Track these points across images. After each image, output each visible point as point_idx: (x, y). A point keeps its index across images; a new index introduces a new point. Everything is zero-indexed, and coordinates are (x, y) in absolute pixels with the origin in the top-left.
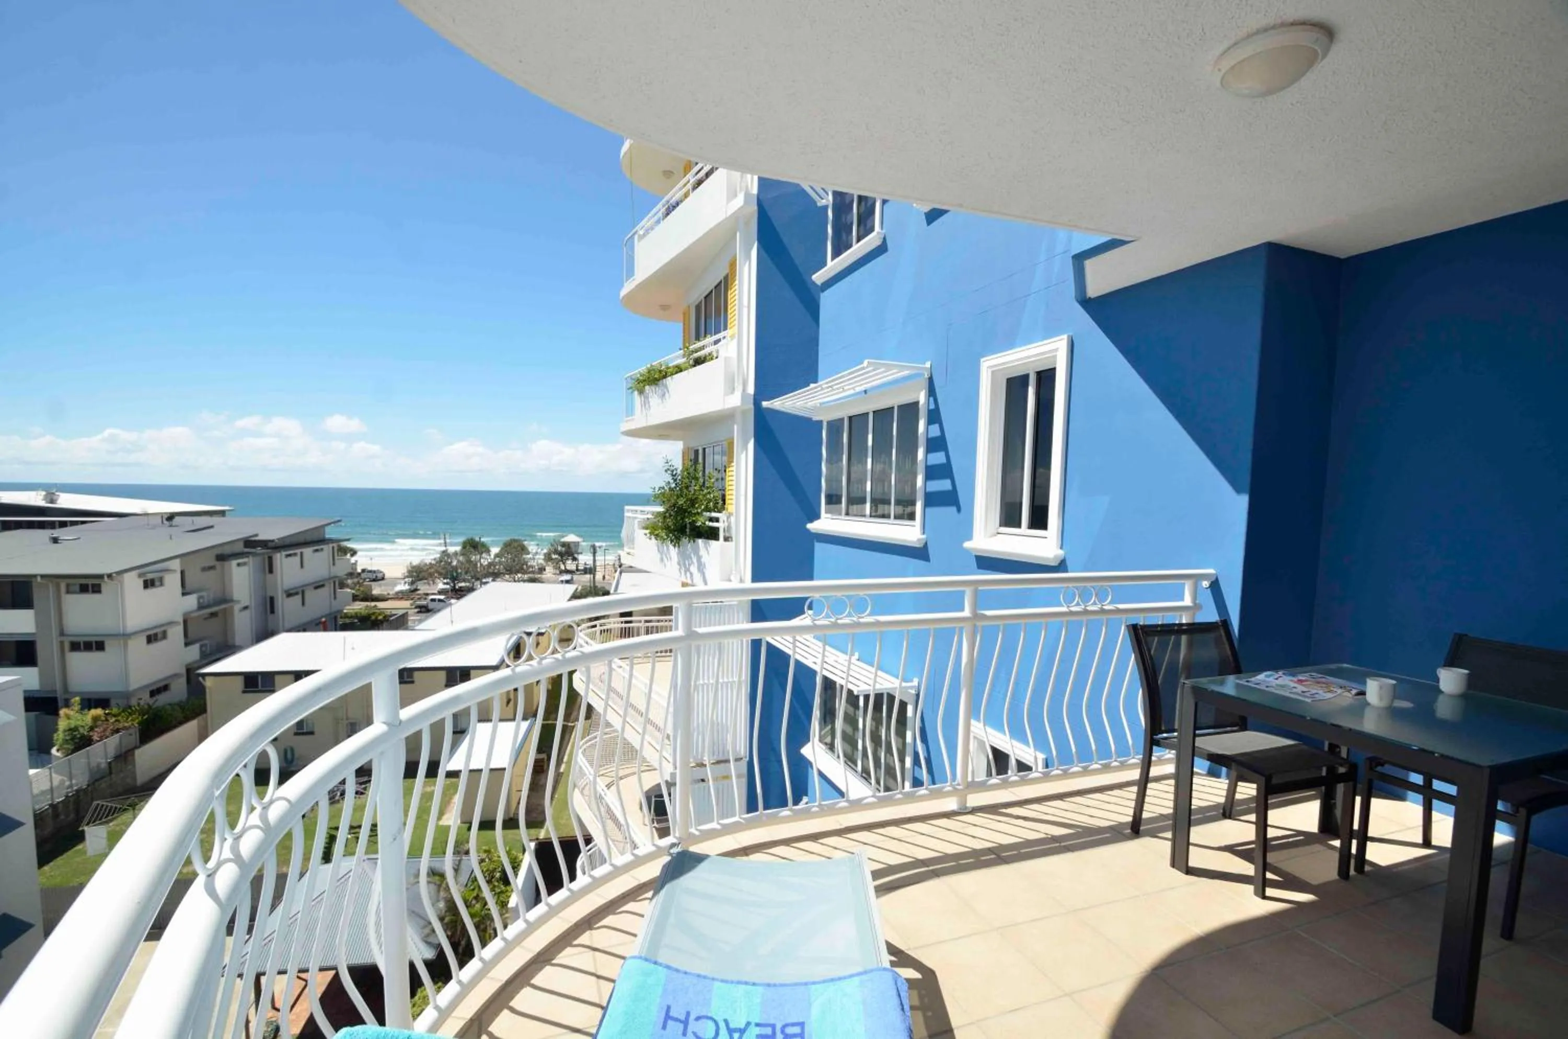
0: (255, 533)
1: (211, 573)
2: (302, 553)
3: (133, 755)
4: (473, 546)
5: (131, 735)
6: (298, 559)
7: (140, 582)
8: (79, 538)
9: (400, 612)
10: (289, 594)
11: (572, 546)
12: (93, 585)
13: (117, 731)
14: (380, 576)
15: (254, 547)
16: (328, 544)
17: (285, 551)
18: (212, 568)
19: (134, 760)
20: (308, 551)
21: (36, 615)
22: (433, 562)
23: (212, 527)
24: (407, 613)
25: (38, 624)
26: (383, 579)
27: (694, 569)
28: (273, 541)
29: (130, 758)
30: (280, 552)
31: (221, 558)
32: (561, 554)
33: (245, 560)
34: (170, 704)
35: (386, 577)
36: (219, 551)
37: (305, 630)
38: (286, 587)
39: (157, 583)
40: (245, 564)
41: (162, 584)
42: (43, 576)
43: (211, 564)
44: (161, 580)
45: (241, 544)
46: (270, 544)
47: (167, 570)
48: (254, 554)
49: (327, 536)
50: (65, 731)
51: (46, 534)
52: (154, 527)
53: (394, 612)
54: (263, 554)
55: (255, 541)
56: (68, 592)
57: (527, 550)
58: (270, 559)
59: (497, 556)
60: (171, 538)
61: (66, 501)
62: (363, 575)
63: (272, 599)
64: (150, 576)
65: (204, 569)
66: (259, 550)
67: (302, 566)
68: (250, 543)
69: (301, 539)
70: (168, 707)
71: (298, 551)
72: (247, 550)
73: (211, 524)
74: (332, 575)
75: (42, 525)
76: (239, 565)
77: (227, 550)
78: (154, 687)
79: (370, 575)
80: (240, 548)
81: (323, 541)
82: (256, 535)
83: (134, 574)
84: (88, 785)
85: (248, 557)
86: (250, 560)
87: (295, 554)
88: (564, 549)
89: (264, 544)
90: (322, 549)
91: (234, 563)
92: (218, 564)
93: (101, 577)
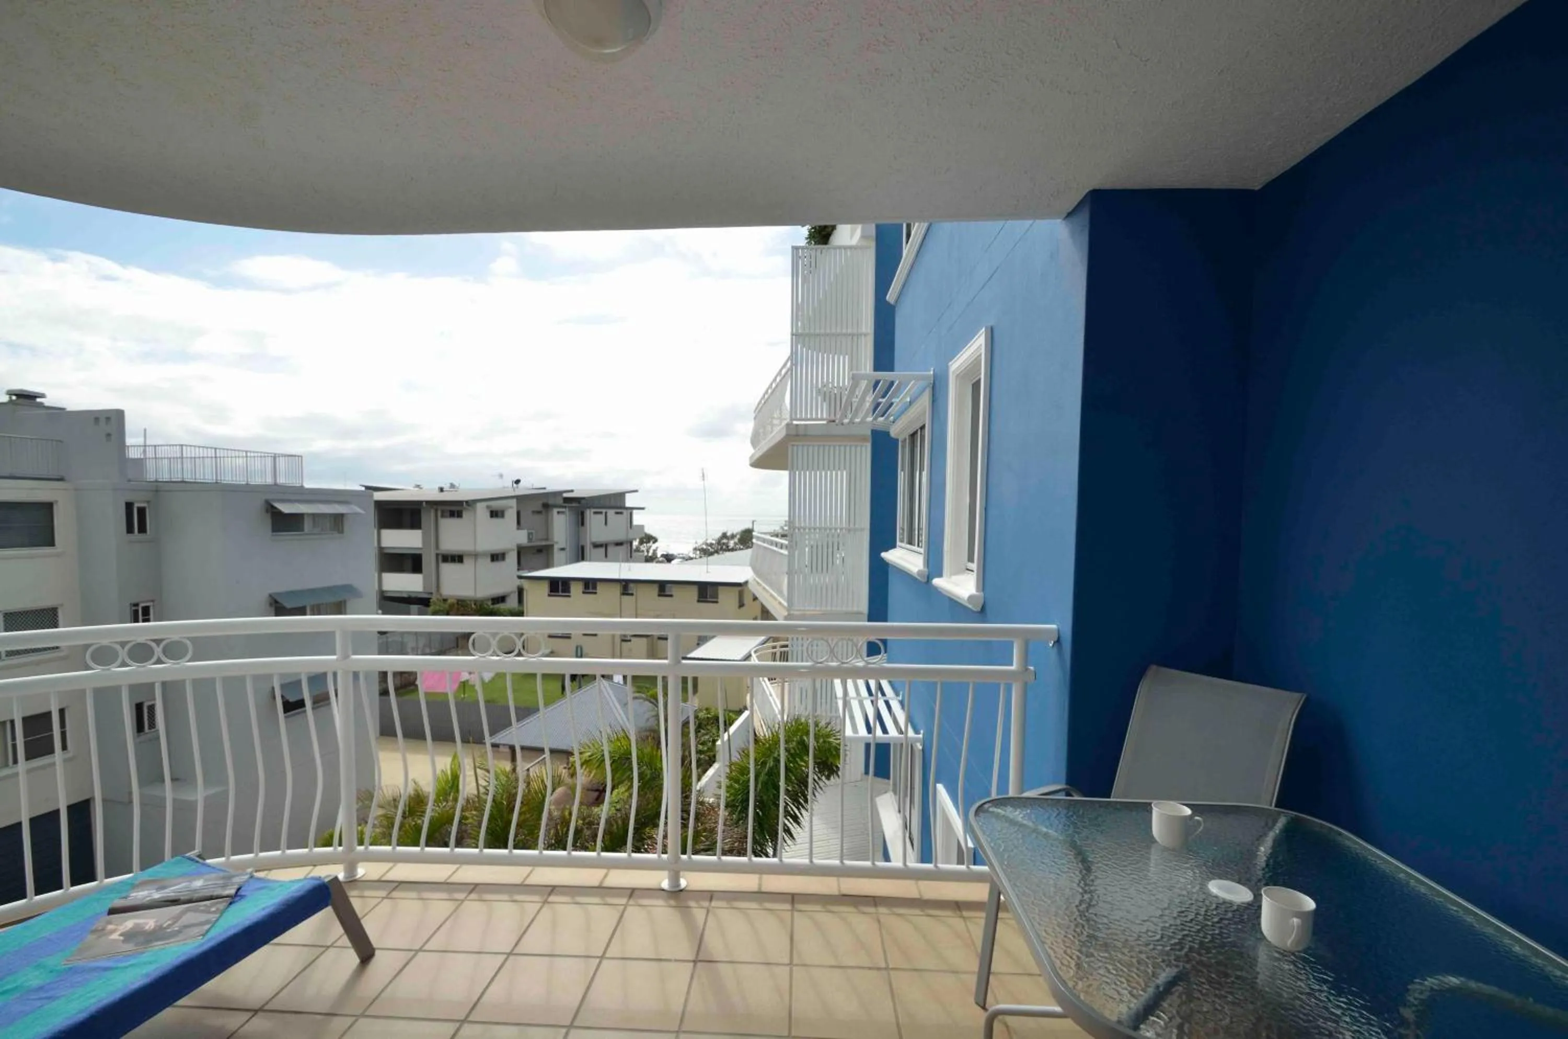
0: (569, 490)
1: (539, 516)
2: (606, 513)
6: (603, 516)
7: (488, 513)
10: (596, 546)
12: (458, 511)
15: (571, 501)
16: (626, 509)
17: (594, 509)
18: (539, 512)
20: (610, 512)
21: (423, 533)
25: (424, 542)
28: (585, 499)
30: (590, 509)
31: (545, 505)
33: (563, 510)
36: (545, 500)
38: (594, 540)
39: (499, 517)
40: (563, 513)
41: (503, 518)
42: (428, 502)
43: (539, 508)
44: (503, 514)
46: (580, 501)
47: (507, 507)
48: (570, 507)
54: (577, 509)
56: (443, 516)
58: (582, 514)
63: (583, 548)
64: (495, 510)
65: (534, 511)
66: (575, 504)
67: (606, 523)
68: (568, 497)
69: (606, 501)
71: (604, 511)
72: (565, 502)
74: (629, 536)
76: (558, 513)
77: (551, 500)
80: (561, 500)
81: (623, 506)
82: (572, 491)
83: (484, 504)
85: (565, 508)
86: (567, 511)
87: (601, 513)
89: (577, 501)
91: (555, 512)
92: (544, 509)
93: (462, 504)
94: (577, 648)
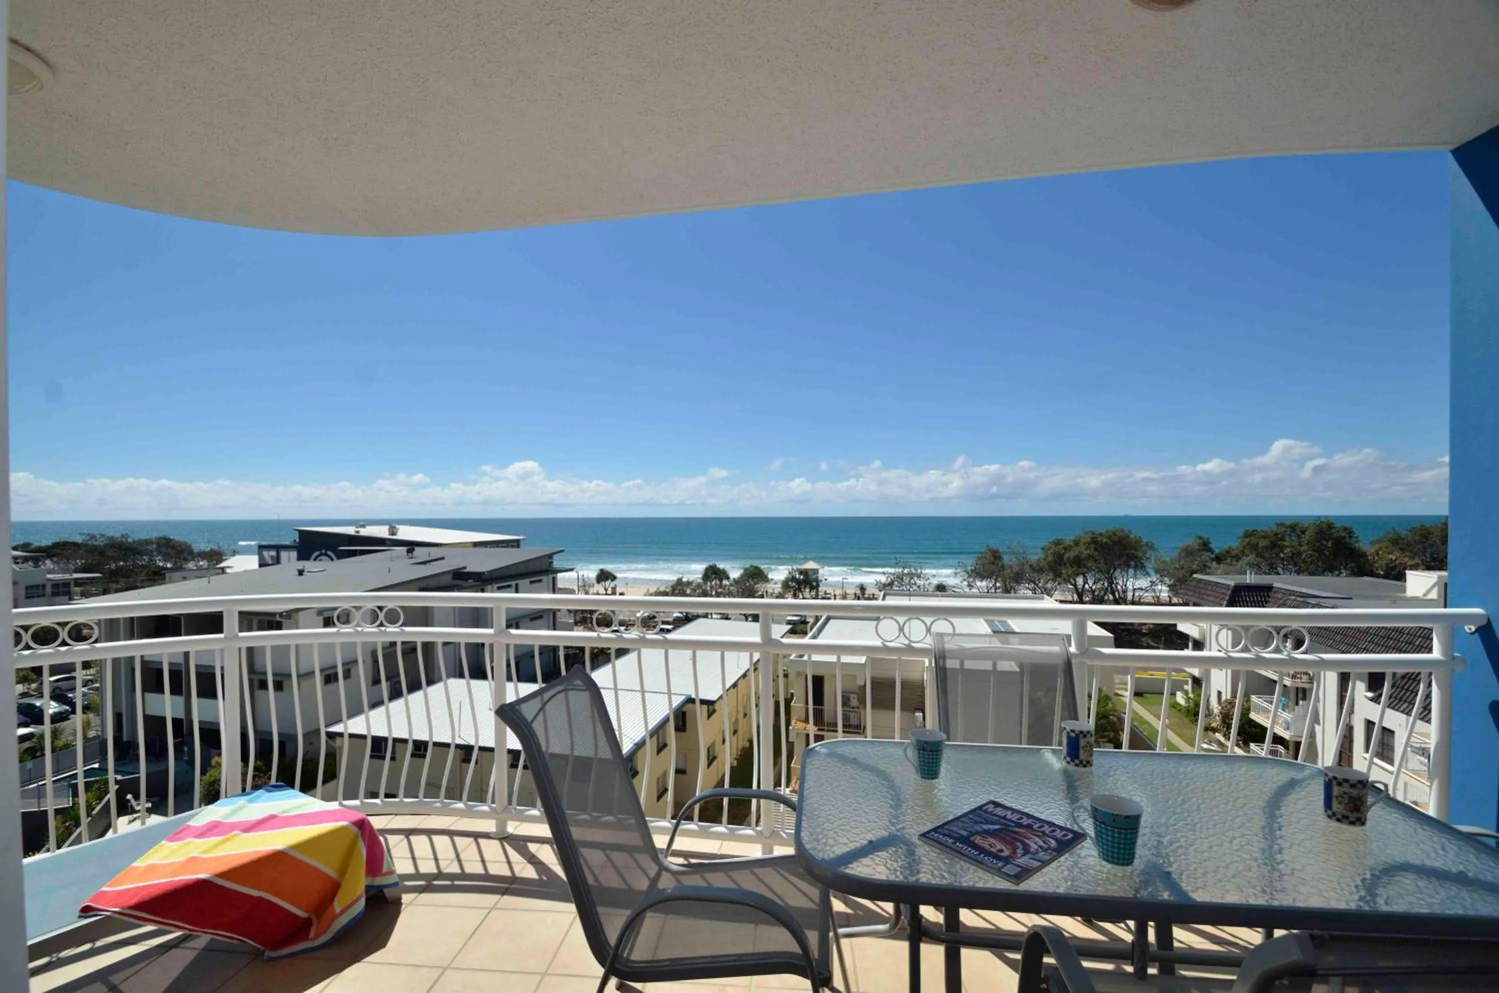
2: (517, 585)
11: (810, 573)
15: (466, 580)
16: (551, 572)
17: (496, 583)
20: (525, 583)
28: (484, 573)
30: (491, 584)
32: (798, 582)
45: (449, 577)
46: (484, 577)
55: (464, 573)
57: (766, 577)
60: (389, 571)
61: (406, 533)
68: (460, 576)
71: (513, 583)
72: (457, 583)
80: (449, 580)
87: (510, 586)
88: (802, 577)
89: (475, 576)
90: (540, 581)
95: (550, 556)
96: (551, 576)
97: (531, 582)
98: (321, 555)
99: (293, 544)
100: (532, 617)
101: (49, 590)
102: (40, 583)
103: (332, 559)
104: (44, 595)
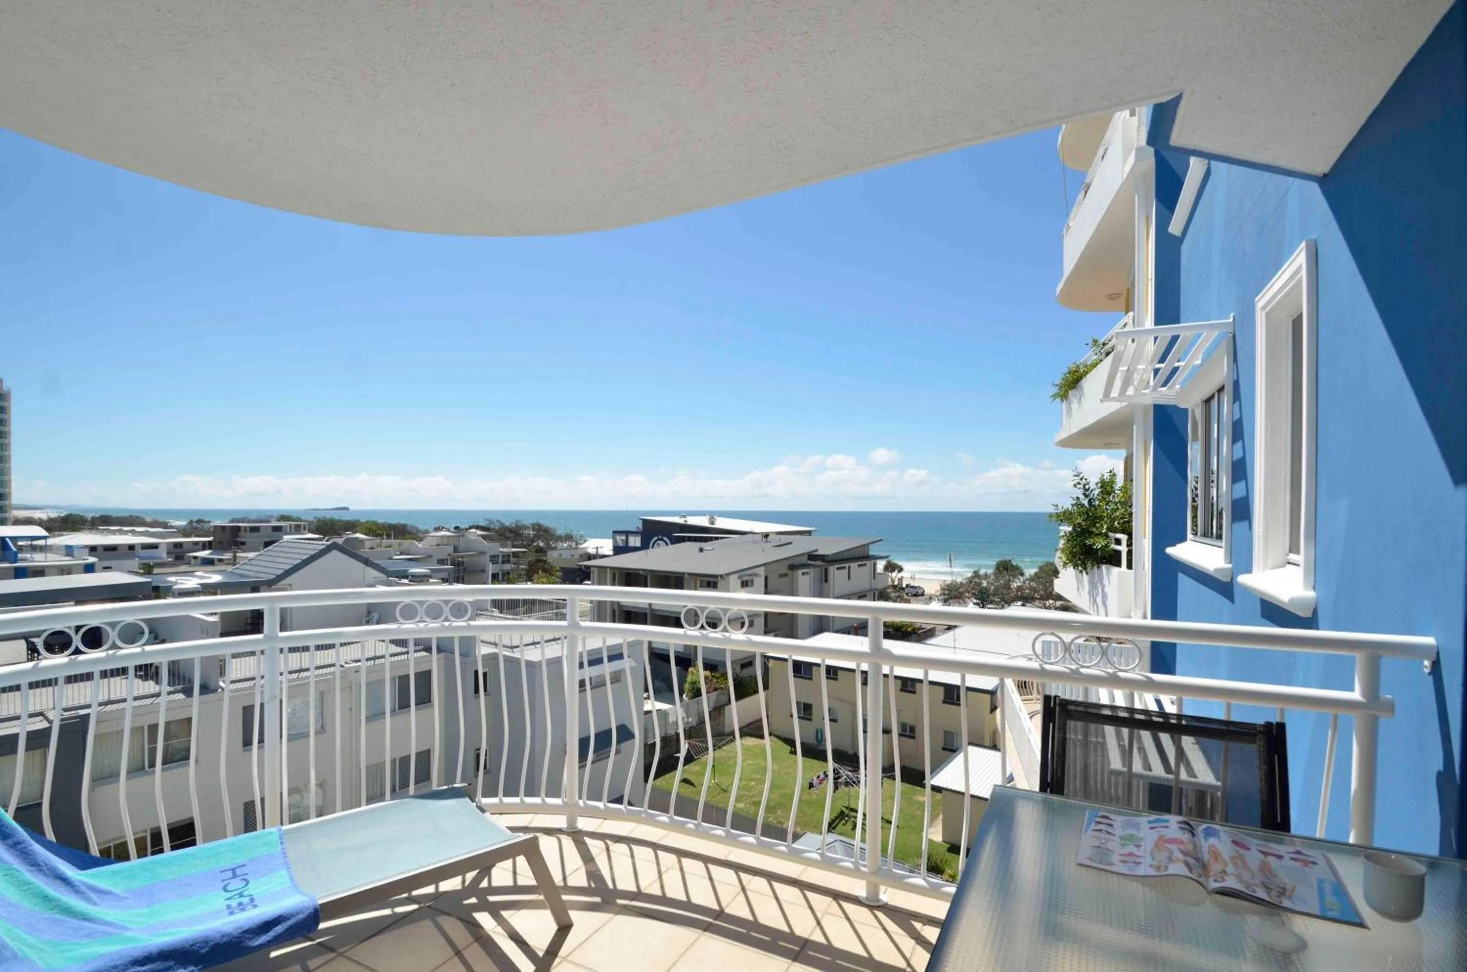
0: (815, 548)
1: (785, 579)
2: (849, 567)
3: (724, 709)
4: (1006, 568)
5: (723, 694)
6: (846, 571)
7: (739, 582)
8: (713, 549)
9: (929, 627)
12: (714, 582)
13: (716, 689)
14: (920, 591)
15: (815, 560)
16: (870, 560)
17: (835, 564)
18: (786, 575)
19: (724, 713)
20: (854, 566)
22: (964, 582)
23: (790, 543)
24: (934, 628)
26: (923, 595)
27: (1099, 600)
28: (828, 556)
29: (722, 711)
30: (833, 565)
31: (793, 567)
33: (808, 570)
34: (749, 677)
35: (925, 593)
36: (790, 562)
37: (849, 633)
39: (749, 584)
40: (806, 573)
41: (752, 585)
42: (689, 574)
43: (785, 572)
44: (752, 581)
45: (806, 557)
46: (827, 558)
47: (756, 575)
48: (814, 566)
49: (871, 553)
50: (690, 683)
51: (698, 545)
52: (756, 542)
53: (923, 626)
54: (820, 566)
55: (816, 555)
58: (826, 570)
59: (1031, 579)
60: (763, 551)
61: (722, 523)
62: (907, 590)
64: (745, 579)
65: (781, 576)
66: (819, 563)
67: (849, 578)
68: (812, 556)
69: (850, 555)
70: (748, 678)
71: (847, 565)
72: (809, 562)
73: (790, 541)
74: (873, 587)
75: (695, 539)
76: (803, 574)
77: (797, 562)
78: (743, 662)
79: (911, 590)
80: (804, 560)
81: (867, 557)
82: (816, 551)
83: (736, 575)
84: (697, 725)
85: (810, 568)
86: (811, 570)
87: (844, 568)
89: (822, 558)
90: (865, 565)
91: (800, 572)
92: (790, 572)
93: (716, 576)
94: (817, 732)
95: (868, 544)
96: (872, 562)
97: (859, 566)
98: (659, 539)
99: (637, 530)
100: (859, 595)
101: (500, 559)
102: (496, 554)
103: (667, 545)
104: (498, 563)
